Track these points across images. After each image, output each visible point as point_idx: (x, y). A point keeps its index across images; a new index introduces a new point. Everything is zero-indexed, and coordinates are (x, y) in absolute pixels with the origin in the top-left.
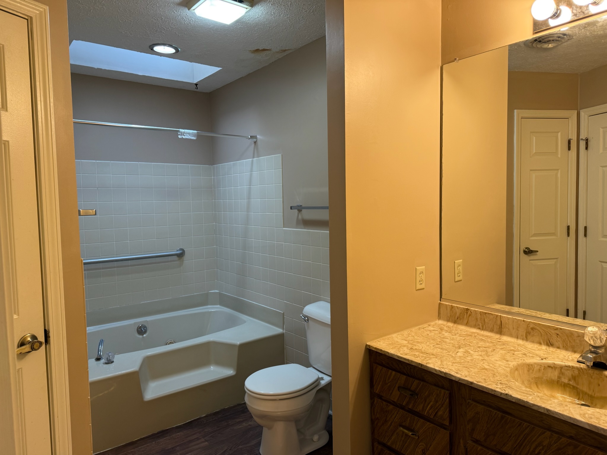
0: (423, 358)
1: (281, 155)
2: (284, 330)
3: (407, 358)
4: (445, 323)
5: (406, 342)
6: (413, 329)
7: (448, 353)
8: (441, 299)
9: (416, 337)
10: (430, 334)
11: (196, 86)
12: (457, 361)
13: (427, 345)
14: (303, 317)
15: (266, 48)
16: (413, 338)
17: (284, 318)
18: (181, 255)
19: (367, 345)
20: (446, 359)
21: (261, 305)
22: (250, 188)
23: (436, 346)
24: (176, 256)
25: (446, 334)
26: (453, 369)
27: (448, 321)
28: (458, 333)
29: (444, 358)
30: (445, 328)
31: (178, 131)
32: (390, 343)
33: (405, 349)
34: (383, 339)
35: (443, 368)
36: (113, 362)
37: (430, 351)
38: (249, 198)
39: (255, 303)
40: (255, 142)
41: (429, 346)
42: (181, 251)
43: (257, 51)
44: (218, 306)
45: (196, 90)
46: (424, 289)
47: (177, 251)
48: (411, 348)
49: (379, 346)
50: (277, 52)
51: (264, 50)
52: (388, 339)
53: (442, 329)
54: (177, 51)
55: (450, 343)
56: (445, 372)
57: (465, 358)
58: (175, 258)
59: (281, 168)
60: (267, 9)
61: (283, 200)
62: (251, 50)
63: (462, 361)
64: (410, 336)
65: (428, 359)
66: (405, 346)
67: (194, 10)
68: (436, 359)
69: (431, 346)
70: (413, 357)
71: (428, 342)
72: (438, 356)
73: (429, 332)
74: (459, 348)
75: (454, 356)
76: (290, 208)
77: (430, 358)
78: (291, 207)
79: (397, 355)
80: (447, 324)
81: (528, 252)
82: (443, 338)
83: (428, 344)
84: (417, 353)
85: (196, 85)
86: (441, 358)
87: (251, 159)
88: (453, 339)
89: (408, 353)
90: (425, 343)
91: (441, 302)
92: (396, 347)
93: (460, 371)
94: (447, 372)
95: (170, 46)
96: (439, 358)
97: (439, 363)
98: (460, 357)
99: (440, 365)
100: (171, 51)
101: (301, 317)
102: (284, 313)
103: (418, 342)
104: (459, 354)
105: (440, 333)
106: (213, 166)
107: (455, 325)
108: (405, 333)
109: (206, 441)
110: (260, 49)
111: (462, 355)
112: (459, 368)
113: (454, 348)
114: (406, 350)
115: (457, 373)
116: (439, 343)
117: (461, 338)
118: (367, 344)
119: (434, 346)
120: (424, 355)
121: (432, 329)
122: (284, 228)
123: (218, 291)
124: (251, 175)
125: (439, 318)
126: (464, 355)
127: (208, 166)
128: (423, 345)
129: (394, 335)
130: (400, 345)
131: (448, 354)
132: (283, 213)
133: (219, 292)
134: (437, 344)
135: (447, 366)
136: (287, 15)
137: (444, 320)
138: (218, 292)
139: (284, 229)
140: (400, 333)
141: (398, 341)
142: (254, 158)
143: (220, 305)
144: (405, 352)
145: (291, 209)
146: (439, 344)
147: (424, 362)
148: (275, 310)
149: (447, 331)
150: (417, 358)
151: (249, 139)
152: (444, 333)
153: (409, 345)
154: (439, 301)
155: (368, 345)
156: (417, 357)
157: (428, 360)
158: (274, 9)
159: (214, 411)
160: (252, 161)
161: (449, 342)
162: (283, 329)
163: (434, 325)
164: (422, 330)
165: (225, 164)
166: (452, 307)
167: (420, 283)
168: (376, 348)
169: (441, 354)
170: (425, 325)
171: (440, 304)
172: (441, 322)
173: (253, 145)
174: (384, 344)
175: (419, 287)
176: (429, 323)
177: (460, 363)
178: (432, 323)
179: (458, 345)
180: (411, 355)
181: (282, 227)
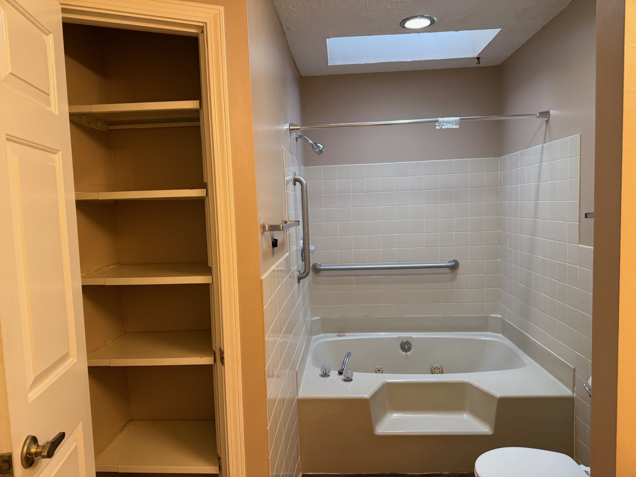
1: (579, 135)
11: (478, 60)
14: (587, 389)
17: (574, 376)
18: (454, 267)
22: (538, 185)
24: (447, 269)
31: (437, 121)
36: (351, 380)
39: (539, 343)
40: (547, 121)
42: (454, 263)
44: (500, 335)
45: (478, 65)
47: (450, 262)
54: (433, 22)
58: (447, 270)
59: (579, 154)
61: (580, 202)
76: (584, 216)
78: (586, 215)
85: (478, 58)
87: (541, 145)
95: (422, 16)
100: (426, 22)
102: (575, 369)
106: (500, 157)
123: (501, 316)
124: (540, 167)
127: (493, 158)
132: (580, 222)
133: (502, 318)
138: (500, 318)
139: (580, 245)
142: (544, 143)
143: (503, 333)
145: (586, 217)
148: (563, 360)
151: (538, 117)
160: (543, 147)
162: (573, 392)
173: (545, 125)
181: (578, 242)
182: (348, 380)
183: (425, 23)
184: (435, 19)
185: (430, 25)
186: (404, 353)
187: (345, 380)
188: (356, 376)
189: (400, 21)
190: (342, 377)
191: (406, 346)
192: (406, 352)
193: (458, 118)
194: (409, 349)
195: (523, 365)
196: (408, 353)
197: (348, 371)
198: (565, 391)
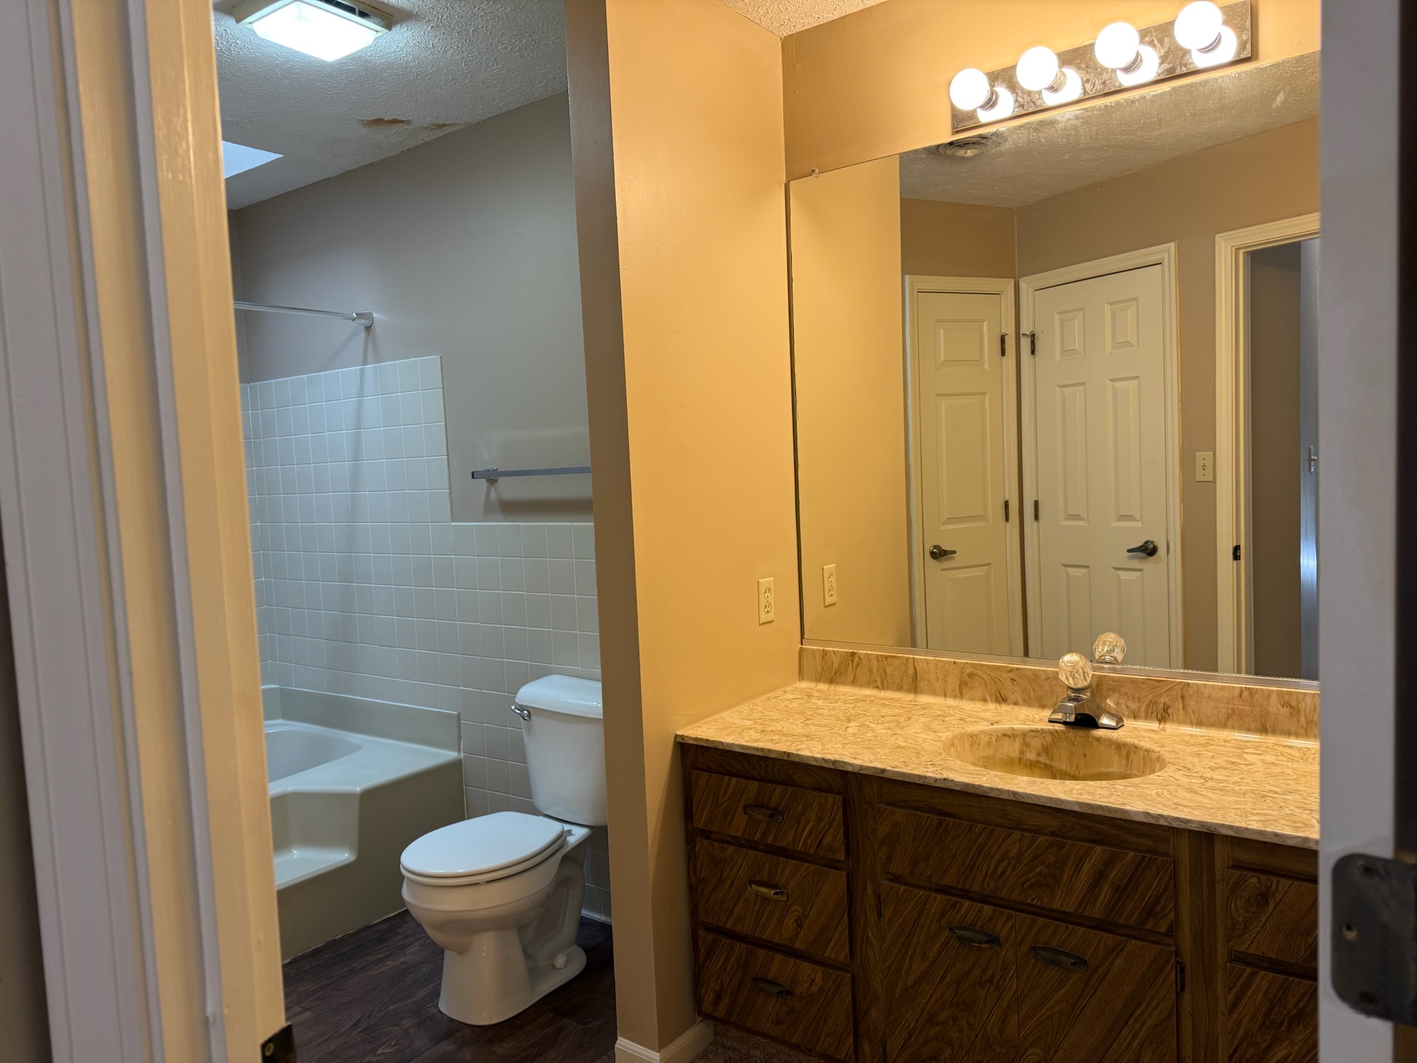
0: (790, 743)
1: (439, 357)
2: (461, 752)
3: (759, 747)
4: (813, 685)
5: (751, 722)
6: (758, 701)
7: (830, 731)
8: (803, 640)
9: (767, 713)
10: (790, 706)
12: (850, 741)
13: (789, 723)
14: (519, 712)
15: (400, 118)
16: (760, 714)
17: (460, 725)
19: (676, 736)
20: (831, 740)
21: (398, 704)
22: (358, 435)
23: (807, 722)
25: (820, 703)
26: (847, 753)
27: (818, 680)
28: (840, 699)
29: (827, 739)
30: (815, 694)
32: (721, 726)
33: (752, 732)
34: (705, 723)
35: (829, 753)
37: (799, 731)
38: (356, 457)
40: (368, 328)
41: (793, 723)
43: (379, 122)
44: (280, 721)
46: (772, 621)
48: (763, 731)
49: (701, 734)
50: (424, 127)
51: (395, 121)
52: (715, 721)
53: (810, 696)
55: (829, 716)
56: (833, 759)
57: (862, 734)
59: (441, 386)
60: (419, 35)
61: (448, 458)
62: (363, 120)
63: (859, 740)
64: (755, 711)
65: (798, 743)
66: (751, 728)
67: (250, 23)
68: (813, 742)
69: (798, 723)
70: (770, 744)
71: (791, 718)
72: (815, 737)
73: (788, 702)
74: (849, 721)
75: (842, 733)
76: (470, 476)
77: (802, 742)
78: (473, 473)
79: (740, 743)
80: (816, 686)
81: (939, 554)
82: (816, 709)
83: (791, 720)
84: (776, 737)
86: (820, 738)
87: (359, 367)
88: (834, 709)
89: (759, 738)
90: (785, 719)
91: (803, 646)
92: (734, 732)
93: (859, 755)
94: (837, 759)
96: (817, 739)
97: (820, 747)
98: (854, 734)
99: (822, 750)
101: (513, 711)
102: (460, 714)
103: (772, 720)
104: (850, 730)
105: (808, 702)
106: (251, 384)
107: (833, 687)
108: (745, 708)
109: (306, 1009)
110: (386, 119)
111: (857, 731)
112: (857, 750)
113: (839, 722)
114: (756, 736)
115: (855, 758)
116: (810, 717)
117: (848, 705)
118: (678, 733)
119: (802, 723)
120: (790, 739)
121: (792, 696)
122: (452, 521)
123: (277, 686)
124: (360, 405)
125: (801, 676)
126: (859, 730)
128: (782, 723)
129: (725, 714)
130: (741, 728)
131: (832, 733)
132: (450, 489)
133: (280, 688)
134: (808, 719)
135: (834, 750)
136: (462, 51)
137: (810, 680)
138: (276, 688)
139: (453, 524)
140: (734, 710)
141: (735, 722)
142: (365, 365)
143: (283, 718)
144: (753, 737)
145: (473, 477)
146: (811, 720)
147: (793, 748)
148: (436, 710)
149: (819, 698)
150: (777, 745)
151: (354, 320)
152: (814, 700)
153: (758, 726)
154: (800, 645)
155: (679, 735)
156: (778, 743)
157: (798, 745)
158: (436, 37)
159: (311, 949)
160: (362, 371)
161: (829, 714)
162: (459, 751)
163: (793, 691)
164: (775, 700)
165: (287, 380)
166: (825, 653)
167: (766, 610)
168: (696, 739)
169: (820, 733)
170: (778, 692)
171: (801, 649)
172: (804, 684)
173: (363, 334)
174: (710, 730)
175: (764, 618)
176: (783, 689)
177: (856, 743)
178: (790, 688)
179: (845, 716)
180: (765, 741)
181: (449, 518)
195: (359, 747)
198: (443, 756)
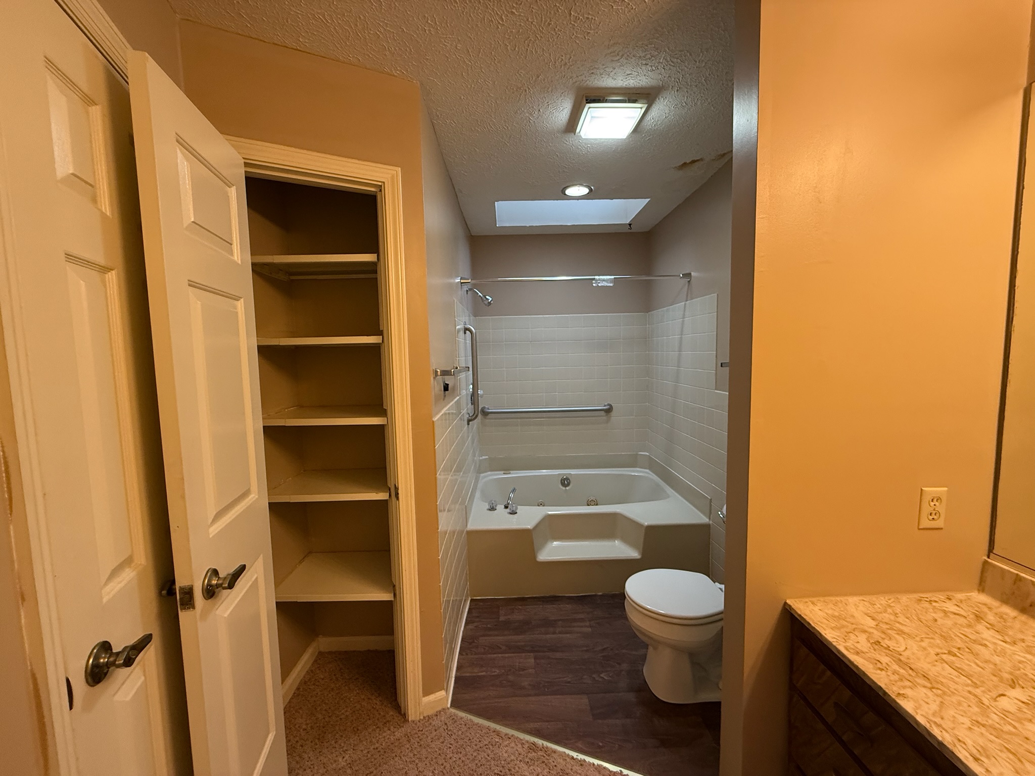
0: (896, 677)
1: (716, 294)
5: (872, 623)
7: (970, 689)
8: (991, 554)
9: (901, 619)
10: (940, 621)
11: (630, 226)
12: (990, 722)
13: (920, 646)
14: (722, 516)
15: (696, 159)
16: (892, 618)
17: (711, 505)
18: (609, 410)
19: (786, 603)
20: (959, 703)
21: (686, 481)
22: (681, 337)
23: (944, 657)
25: (988, 635)
27: (1005, 601)
28: (1023, 641)
29: (954, 699)
30: (991, 617)
31: (594, 279)
32: (836, 614)
33: (862, 638)
34: (824, 601)
35: (938, 725)
36: (516, 513)
37: (923, 665)
38: (680, 350)
39: (681, 478)
40: (689, 282)
41: (925, 649)
42: (609, 407)
43: (685, 165)
44: (647, 471)
45: (630, 231)
46: (942, 529)
47: (605, 406)
50: (713, 160)
51: (693, 162)
53: (979, 617)
54: (591, 190)
58: (603, 413)
59: (716, 310)
60: (673, 100)
61: (716, 353)
62: (676, 167)
64: (889, 610)
65: (908, 683)
67: (580, 132)
68: (929, 693)
69: (932, 652)
70: (871, 666)
71: (927, 641)
72: (940, 686)
73: (942, 614)
74: (1013, 684)
75: (986, 702)
77: (914, 686)
79: (838, 647)
80: (999, 607)
83: (923, 644)
84: (885, 660)
86: (944, 693)
87: (683, 303)
89: (865, 650)
90: (918, 639)
91: (989, 560)
95: (581, 185)
96: (939, 692)
97: (934, 707)
98: (1006, 712)
101: (719, 515)
102: (711, 499)
105: (969, 626)
106: (650, 313)
110: (688, 162)
111: (1013, 709)
112: (989, 745)
113: (994, 679)
114: (863, 643)
116: (955, 650)
117: (1029, 657)
118: (787, 601)
119: (937, 654)
120: (902, 671)
121: (954, 609)
122: (716, 389)
124: (683, 321)
125: (982, 587)
126: (1020, 710)
127: (643, 313)
128: (910, 642)
129: (853, 600)
130: (854, 626)
131: (970, 692)
132: (716, 371)
133: (649, 456)
134: (950, 653)
135: (952, 725)
137: (994, 596)
138: (647, 455)
139: (716, 391)
140: (867, 598)
141: (856, 614)
142: (686, 301)
143: (650, 469)
144: (858, 646)
145: (722, 366)
146: (955, 655)
147: (895, 689)
148: (701, 492)
151: (681, 278)
154: (986, 558)
155: (788, 604)
157: (904, 687)
160: (685, 304)
162: (710, 519)
163: (961, 601)
164: (927, 605)
167: (931, 517)
170: (941, 596)
171: (985, 562)
172: (983, 598)
173: (687, 285)
175: (926, 523)
176: (950, 593)
178: (960, 596)
179: (1011, 673)
181: (714, 388)
182: (513, 513)
183: (584, 191)
184: (592, 188)
185: (588, 193)
186: (564, 488)
187: (511, 513)
188: (521, 509)
189: (562, 189)
190: (508, 510)
191: (565, 482)
192: (566, 487)
193: (613, 277)
194: (568, 485)
195: (668, 497)
196: (567, 488)
197: (514, 505)
198: (704, 519)
